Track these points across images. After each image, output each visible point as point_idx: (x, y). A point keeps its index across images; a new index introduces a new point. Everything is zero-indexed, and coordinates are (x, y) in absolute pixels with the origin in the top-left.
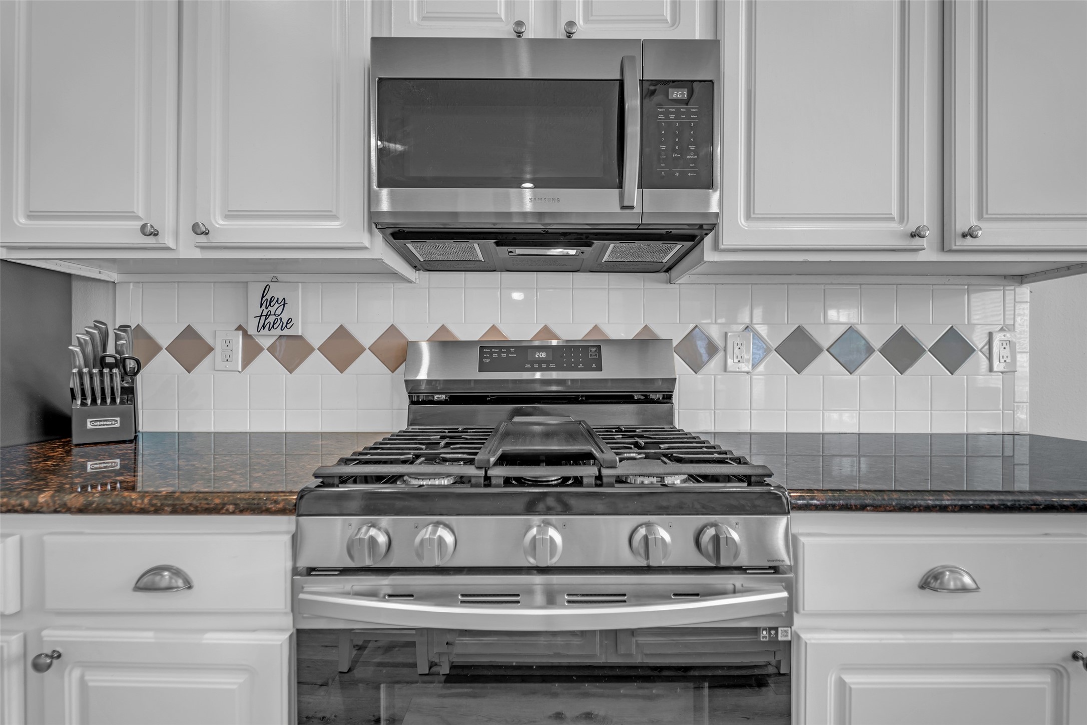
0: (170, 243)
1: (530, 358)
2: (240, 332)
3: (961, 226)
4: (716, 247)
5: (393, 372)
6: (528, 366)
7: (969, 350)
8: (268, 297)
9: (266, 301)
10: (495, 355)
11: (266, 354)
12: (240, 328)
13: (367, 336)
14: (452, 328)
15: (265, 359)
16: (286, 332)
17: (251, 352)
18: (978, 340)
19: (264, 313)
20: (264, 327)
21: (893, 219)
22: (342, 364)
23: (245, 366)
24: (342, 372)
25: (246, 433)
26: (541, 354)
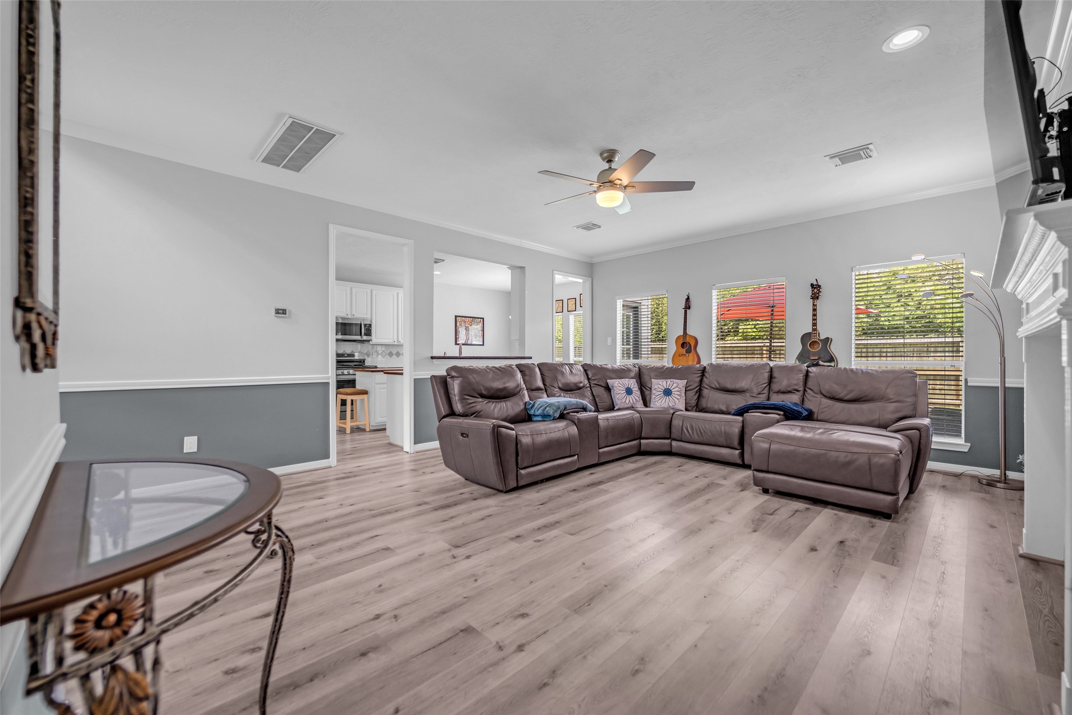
1: (344, 356)
4: (372, 342)
26: (346, 355)
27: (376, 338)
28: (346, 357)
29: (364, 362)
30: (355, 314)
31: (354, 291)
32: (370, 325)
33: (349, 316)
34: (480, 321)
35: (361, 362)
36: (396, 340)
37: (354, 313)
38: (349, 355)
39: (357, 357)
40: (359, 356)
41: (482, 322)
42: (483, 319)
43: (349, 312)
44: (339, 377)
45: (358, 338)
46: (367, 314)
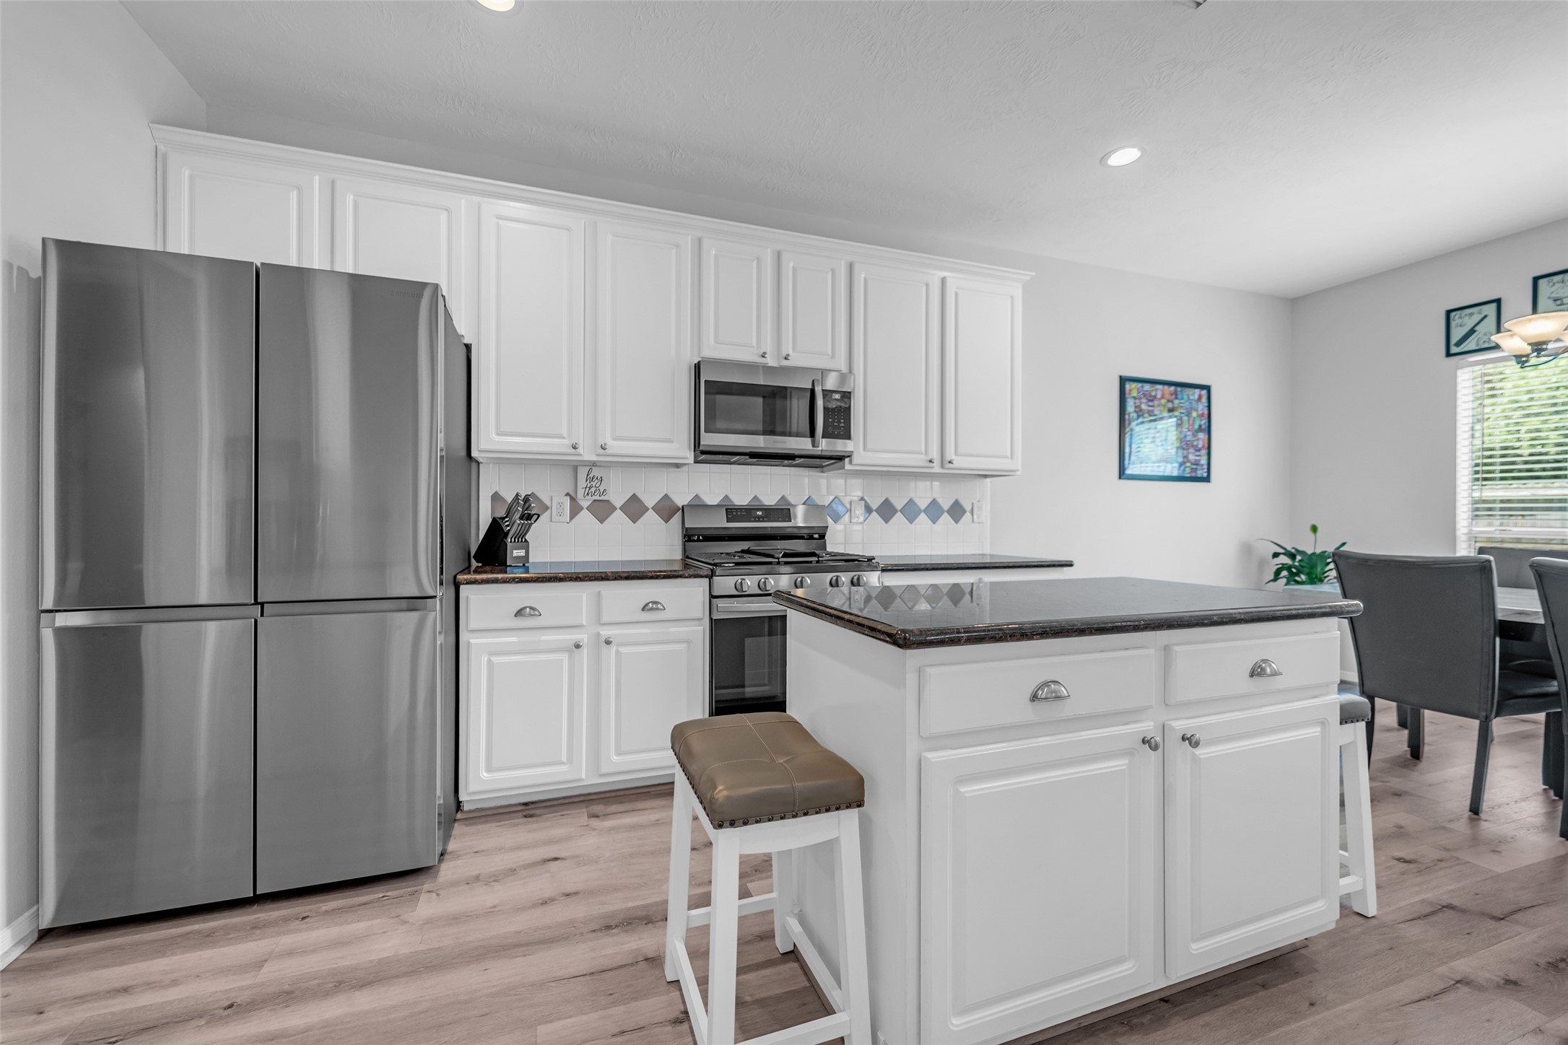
1: (753, 515)
2: (568, 498)
3: (948, 459)
4: (850, 463)
5: (666, 522)
6: (753, 519)
7: (964, 512)
8: (591, 476)
9: (590, 478)
10: (734, 513)
11: (585, 512)
12: (568, 494)
13: (650, 501)
14: (702, 496)
15: (585, 516)
16: (603, 498)
17: (575, 510)
18: (968, 508)
19: (589, 486)
20: (588, 494)
21: (922, 454)
22: (634, 518)
23: (572, 517)
24: (634, 523)
25: (572, 562)
26: (759, 513)
27: (864, 450)
28: (759, 519)
29: (822, 537)
30: (791, 352)
31: (789, 265)
32: (847, 396)
33: (771, 361)
34: (1200, 397)
35: (811, 537)
36: (935, 454)
37: (788, 348)
38: (770, 513)
39: (800, 519)
40: (806, 519)
41: (1204, 399)
42: (1208, 388)
43: (768, 347)
44: (721, 603)
45: (803, 444)
46: (833, 356)
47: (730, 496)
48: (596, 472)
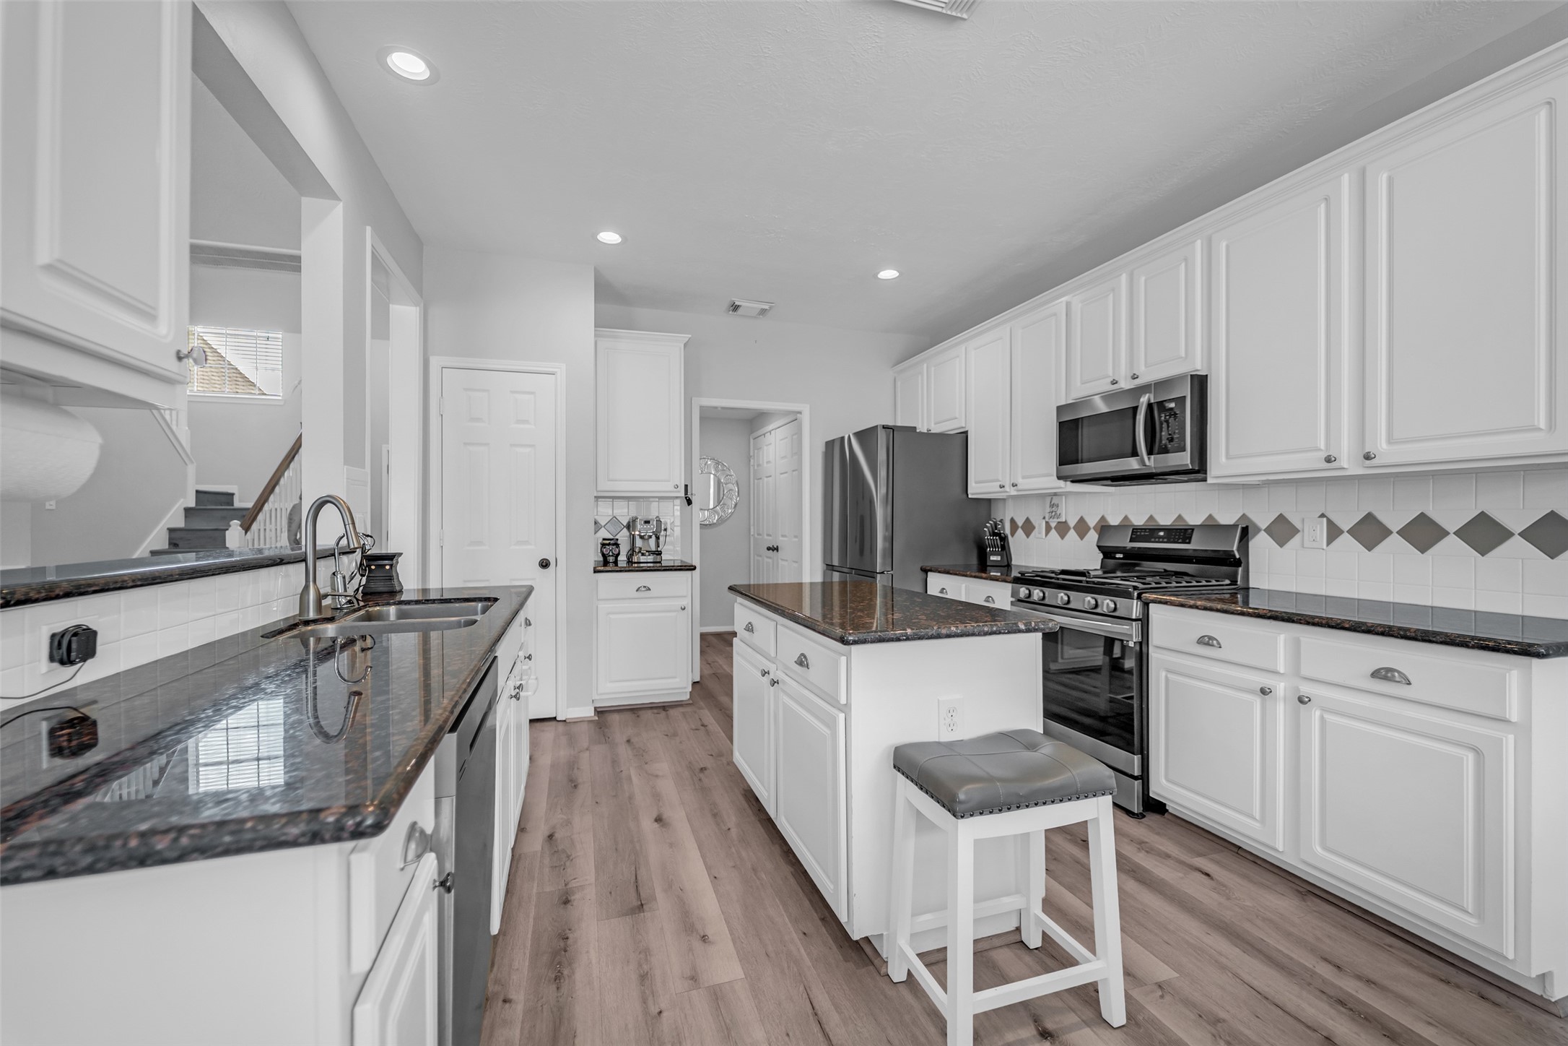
0: (1008, 490)
1: (1157, 535)
2: (1044, 520)
4: (1210, 476)
6: (1153, 540)
8: (1052, 503)
9: (1052, 506)
10: (1139, 533)
11: (1053, 530)
13: (1092, 522)
15: (1053, 533)
16: (1060, 520)
17: (1048, 529)
19: (1051, 511)
20: (1052, 518)
22: (1082, 535)
23: (1046, 535)
24: (1082, 539)
26: (1162, 534)
27: (1226, 457)
28: (1160, 540)
30: (1142, 369)
31: (1140, 280)
37: (1139, 366)
47: (1130, 517)
48: (1055, 500)
